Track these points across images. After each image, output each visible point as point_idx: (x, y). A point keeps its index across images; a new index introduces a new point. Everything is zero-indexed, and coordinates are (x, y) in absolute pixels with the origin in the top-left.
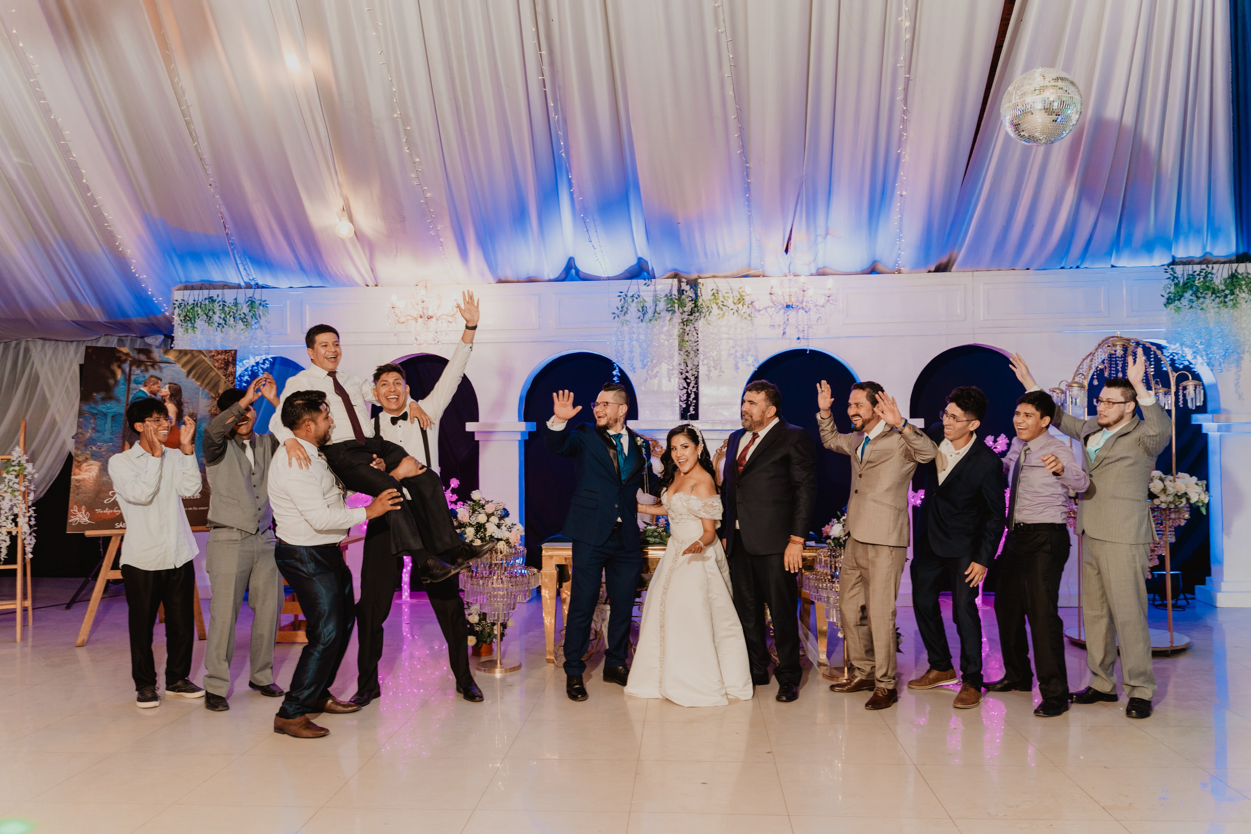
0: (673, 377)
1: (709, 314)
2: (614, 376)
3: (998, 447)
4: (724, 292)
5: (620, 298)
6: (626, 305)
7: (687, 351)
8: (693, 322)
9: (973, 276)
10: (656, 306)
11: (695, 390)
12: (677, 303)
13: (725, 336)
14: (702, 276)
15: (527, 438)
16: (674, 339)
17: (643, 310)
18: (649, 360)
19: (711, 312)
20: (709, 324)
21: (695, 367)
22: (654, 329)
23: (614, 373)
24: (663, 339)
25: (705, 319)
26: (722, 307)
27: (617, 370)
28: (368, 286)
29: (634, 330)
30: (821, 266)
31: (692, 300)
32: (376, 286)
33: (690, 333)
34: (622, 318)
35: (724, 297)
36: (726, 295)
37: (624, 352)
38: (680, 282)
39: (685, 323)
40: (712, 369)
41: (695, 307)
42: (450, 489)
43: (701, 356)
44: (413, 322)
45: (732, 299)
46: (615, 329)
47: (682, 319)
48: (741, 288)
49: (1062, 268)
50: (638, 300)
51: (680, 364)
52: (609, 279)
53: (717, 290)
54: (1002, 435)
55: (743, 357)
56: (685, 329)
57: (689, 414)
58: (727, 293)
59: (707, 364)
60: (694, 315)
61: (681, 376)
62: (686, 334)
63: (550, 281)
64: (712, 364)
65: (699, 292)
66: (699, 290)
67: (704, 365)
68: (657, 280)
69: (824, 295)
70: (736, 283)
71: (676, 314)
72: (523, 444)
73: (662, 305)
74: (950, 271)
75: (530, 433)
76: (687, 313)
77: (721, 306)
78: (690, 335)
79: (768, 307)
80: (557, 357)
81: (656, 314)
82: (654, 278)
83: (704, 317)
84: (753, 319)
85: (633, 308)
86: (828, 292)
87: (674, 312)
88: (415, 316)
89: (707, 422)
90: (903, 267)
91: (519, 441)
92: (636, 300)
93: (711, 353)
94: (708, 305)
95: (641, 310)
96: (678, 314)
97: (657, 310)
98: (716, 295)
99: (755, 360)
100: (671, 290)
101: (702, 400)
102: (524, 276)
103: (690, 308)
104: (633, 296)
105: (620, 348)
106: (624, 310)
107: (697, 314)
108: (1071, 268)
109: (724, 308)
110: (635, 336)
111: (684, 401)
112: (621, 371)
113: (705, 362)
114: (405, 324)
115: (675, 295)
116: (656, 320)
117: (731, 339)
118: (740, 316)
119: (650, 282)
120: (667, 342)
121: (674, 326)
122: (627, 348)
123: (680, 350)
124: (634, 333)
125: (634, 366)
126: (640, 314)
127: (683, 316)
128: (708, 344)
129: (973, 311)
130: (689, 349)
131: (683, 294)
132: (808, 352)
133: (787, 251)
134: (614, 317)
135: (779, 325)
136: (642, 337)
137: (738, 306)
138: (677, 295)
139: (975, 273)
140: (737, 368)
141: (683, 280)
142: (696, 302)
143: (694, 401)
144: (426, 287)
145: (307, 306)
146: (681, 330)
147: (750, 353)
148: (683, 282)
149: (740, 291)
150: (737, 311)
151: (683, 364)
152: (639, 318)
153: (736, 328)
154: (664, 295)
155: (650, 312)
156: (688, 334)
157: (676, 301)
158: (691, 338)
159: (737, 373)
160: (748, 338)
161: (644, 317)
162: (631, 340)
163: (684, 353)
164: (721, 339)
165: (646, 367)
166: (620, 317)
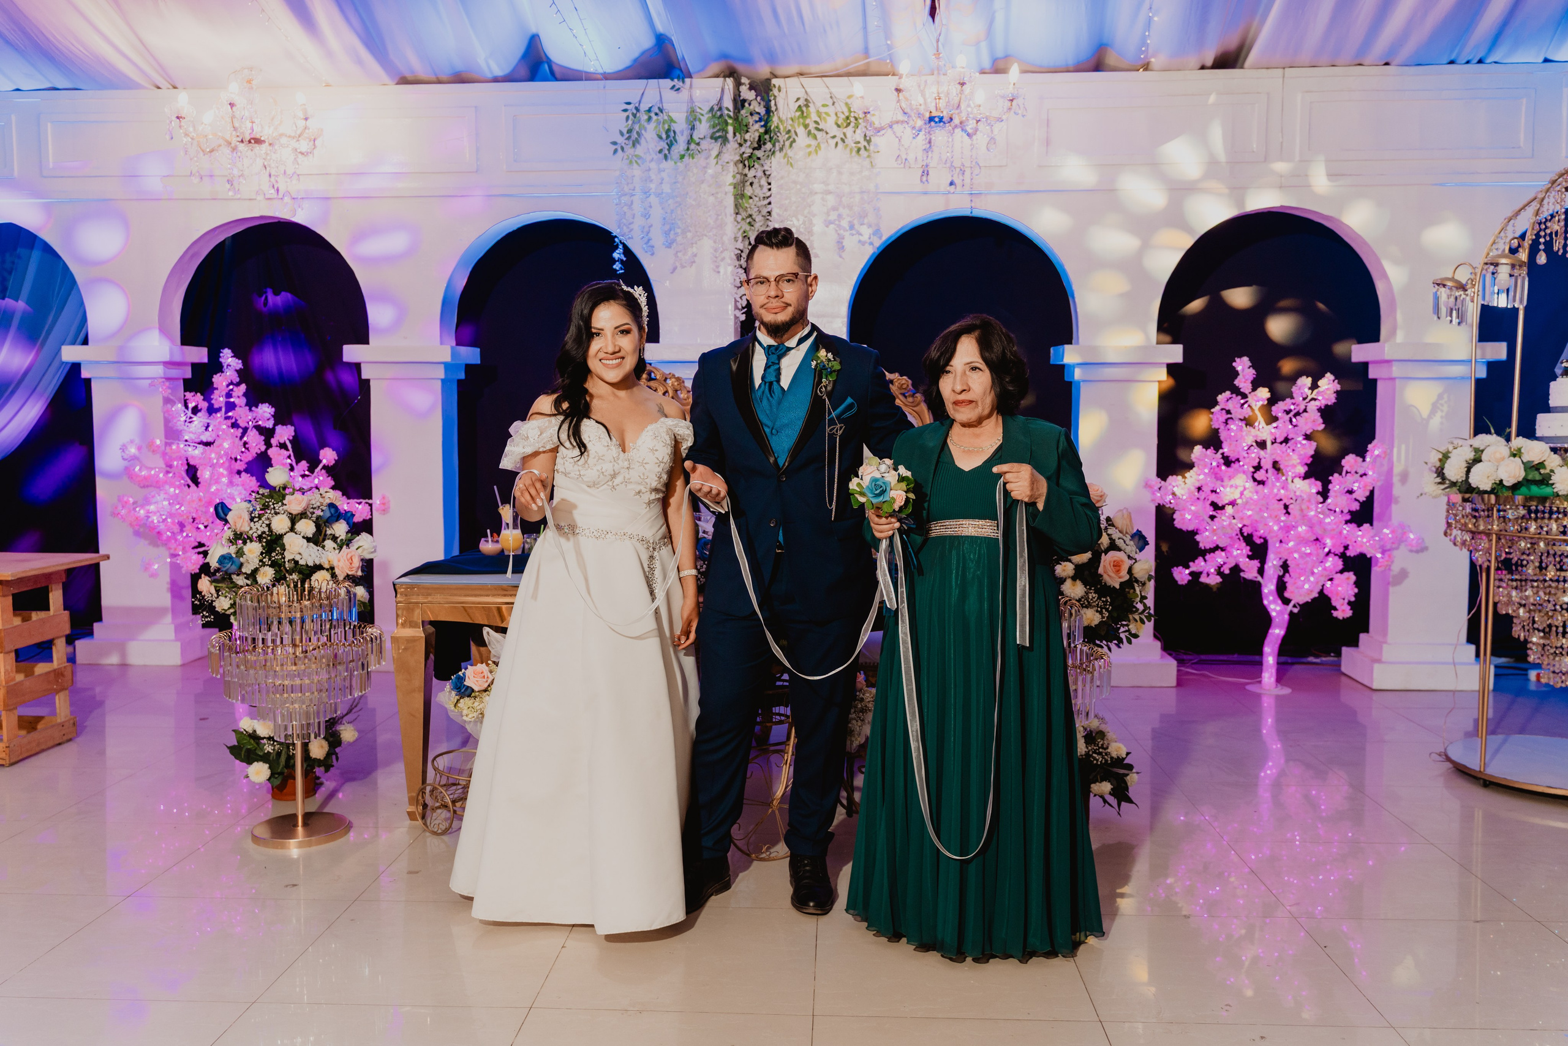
0: (722, 263)
1: (791, 146)
2: (614, 261)
3: (1320, 398)
4: (819, 104)
5: (626, 114)
6: (637, 127)
7: (750, 216)
8: (762, 162)
9: (1284, 77)
10: (693, 128)
12: (732, 124)
13: (818, 187)
14: (779, 72)
16: (726, 193)
17: (668, 137)
18: (679, 231)
19: (794, 141)
20: (790, 164)
22: (689, 173)
23: (616, 255)
24: (704, 192)
25: (782, 154)
26: (816, 132)
27: (620, 250)
28: (159, 88)
29: (652, 174)
30: (1000, 54)
31: (760, 120)
32: (175, 88)
33: (756, 181)
34: (629, 151)
35: (819, 114)
36: (822, 110)
37: (634, 216)
38: (738, 84)
39: (746, 163)
41: (766, 132)
42: (321, 466)
44: (228, 151)
45: (834, 118)
46: (618, 173)
47: (741, 155)
48: (850, 97)
49: (1452, 62)
50: (661, 117)
51: (736, 239)
52: (607, 77)
53: (806, 100)
54: (1328, 375)
55: (852, 227)
56: (746, 175)
58: (824, 106)
60: (763, 149)
61: (737, 263)
62: (747, 183)
63: (496, 80)
65: (773, 103)
66: (772, 98)
68: (696, 81)
69: (1003, 97)
70: (840, 87)
71: (728, 146)
72: (453, 386)
73: (703, 128)
74: (1242, 67)
75: (469, 368)
76: (749, 143)
77: (813, 131)
78: (755, 185)
79: (897, 122)
80: (515, 228)
81: (693, 146)
82: (690, 77)
83: (781, 149)
84: (872, 155)
85: (650, 133)
86: (1010, 91)
87: (725, 140)
90: (1153, 56)
91: (443, 380)
92: (654, 118)
93: (794, 219)
94: (790, 128)
95: (664, 136)
96: (732, 145)
97: (696, 137)
98: (804, 109)
99: (875, 234)
100: (721, 99)
102: (445, 73)
103: (757, 135)
104: (649, 110)
105: (626, 208)
106: (633, 137)
107: (769, 146)
108: (1468, 62)
109: (819, 135)
110: (653, 186)
111: (743, 308)
112: (627, 251)
115: (728, 109)
116: (692, 156)
117: (829, 193)
118: (848, 149)
119: (681, 83)
120: (711, 199)
121: (724, 169)
122: (638, 208)
124: (651, 181)
125: (651, 243)
126: (663, 145)
127: (743, 149)
128: (787, 202)
129: (1282, 143)
130: (754, 211)
131: (743, 106)
133: (933, 12)
134: (615, 151)
135: (916, 159)
136: (666, 188)
137: (845, 130)
138: (731, 107)
139: (1286, 69)
140: (840, 247)
141: (744, 80)
142: (767, 122)
144: (249, 82)
145: (49, 125)
146: (738, 176)
147: (866, 221)
148: (743, 84)
149: (849, 101)
150: (843, 141)
151: (740, 239)
152: (660, 151)
153: (840, 173)
154: (708, 109)
155: (682, 140)
156: (751, 184)
157: (730, 121)
158: (758, 191)
159: (841, 257)
160: (862, 192)
161: (669, 150)
162: (646, 193)
163: (743, 219)
164: (813, 193)
165: (674, 244)
166: (625, 149)
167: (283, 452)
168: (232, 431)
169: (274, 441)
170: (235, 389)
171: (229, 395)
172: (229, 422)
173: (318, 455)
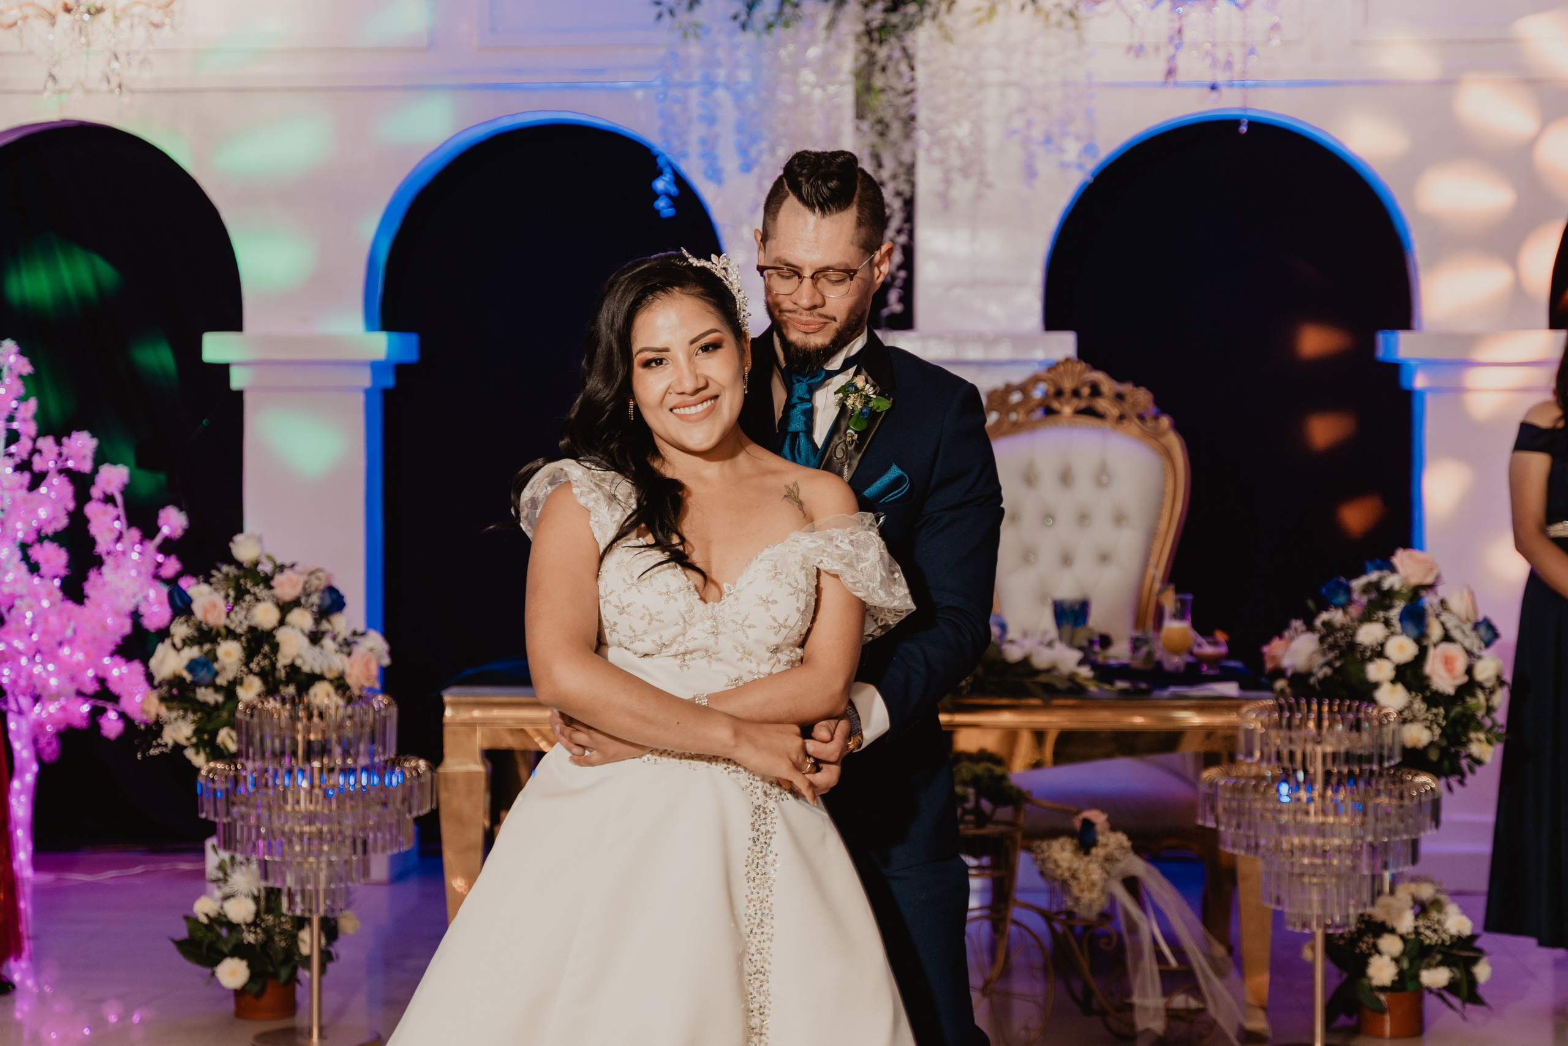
1: (950, 8)
2: (656, 196)
7: (880, 121)
8: (900, 31)
11: (902, 239)
13: (993, 76)
15: (390, 381)
16: (843, 84)
18: (764, 145)
19: (953, 2)
20: (948, 38)
21: (901, 170)
22: (783, 53)
23: (660, 185)
24: (806, 83)
25: (937, 22)
27: (668, 176)
29: (721, 54)
33: (890, 65)
34: (683, 15)
37: (689, 121)
39: (876, 35)
40: (956, 176)
42: (159, 537)
43: (922, 136)
44: (40, 25)
46: (662, 52)
47: (867, 24)
55: (1048, 140)
56: (874, 55)
57: (885, 312)
59: (942, 162)
60: (902, 10)
62: (877, 67)
64: (956, 160)
67: (931, 162)
71: (847, 9)
72: (378, 400)
75: (400, 369)
76: (881, 6)
78: (890, 71)
83: (934, 15)
84: (1081, 24)
87: (841, 1)
88: (49, 6)
89: (939, 337)
91: (368, 392)
93: (952, 127)
96: (853, 7)
99: (1086, 150)
101: (926, 272)
105: (677, 108)
107: (912, 8)
110: (722, 73)
112: (680, 180)
113: (937, 153)
114: (15, 29)
116: (787, 25)
117: (1013, 84)
118: (1043, 16)
120: (818, 94)
121: (840, 46)
122: (695, 108)
123: (860, 116)
124: (718, 63)
125: (717, 162)
126: (739, 6)
127: (870, 14)
128: (942, 99)
130: (888, 115)
132: (1244, 129)
134: (660, 16)
135: (1157, 49)
136: (744, 76)
140: (1030, 173)
143: (902, 274)
146: (863, 57)
147: (1071, 129)
152: (735, 17)
153: (1028, 53)
156: (884, 69)
158: (894, 82)
159: (1031, 188)
160: (1065, 84)
161: (749, 14)
162: (710, 84)
163: (872, 127)
164: (982, 85)
165: (756, 170)
166: (677, 11)
167: (110, 508)
168: (17, 476)
169: (96, 492)
170: (22, 407)
171: (11, 419)
172: (11, 462)
173: (156, 517)
